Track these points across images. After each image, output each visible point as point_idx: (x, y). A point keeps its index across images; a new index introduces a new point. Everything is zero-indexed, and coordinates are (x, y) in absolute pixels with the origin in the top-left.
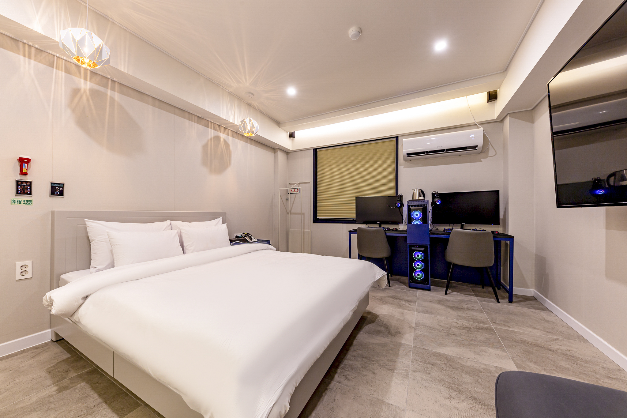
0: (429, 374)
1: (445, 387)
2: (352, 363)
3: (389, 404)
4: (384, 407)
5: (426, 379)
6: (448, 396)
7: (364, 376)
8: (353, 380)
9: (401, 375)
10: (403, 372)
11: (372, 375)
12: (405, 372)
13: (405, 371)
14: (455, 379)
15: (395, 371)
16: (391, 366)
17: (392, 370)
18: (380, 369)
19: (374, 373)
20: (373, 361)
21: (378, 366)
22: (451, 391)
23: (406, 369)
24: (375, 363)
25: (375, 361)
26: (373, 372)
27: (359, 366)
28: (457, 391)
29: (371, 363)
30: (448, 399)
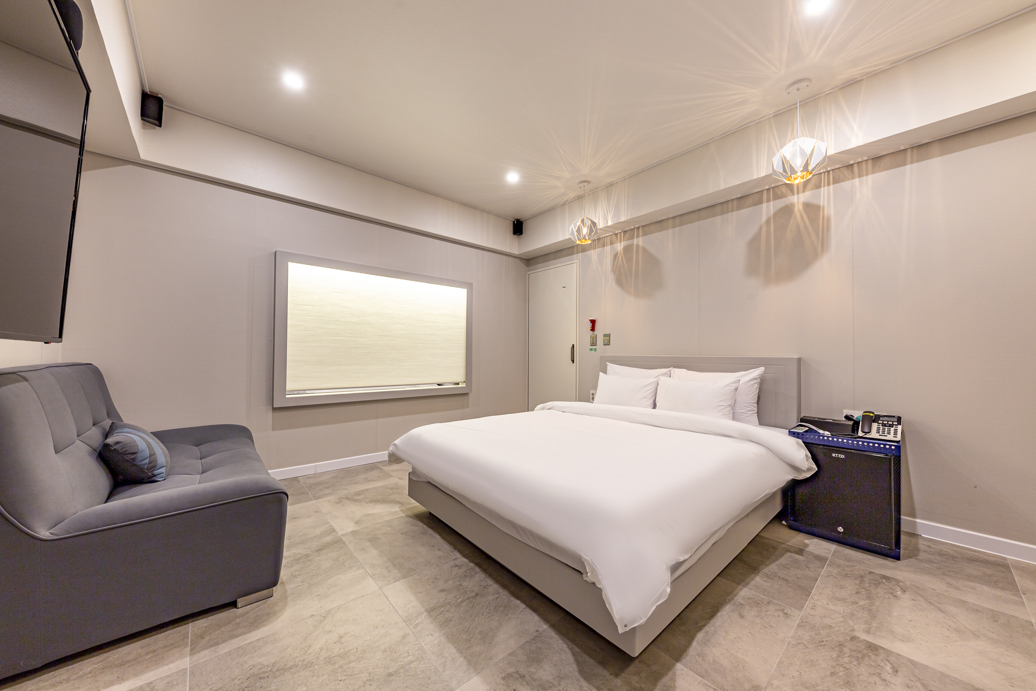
0: (384, 651)
1: (353, 649)
2: (475, 579)
3: (398, 581)
4: (400, 575)
5: (383, 638)
6: (343, 640)
7: (446, 581)
8: (450, 570)
9: (416, 615)
10: (417, 622)
11: (440, 588)
12: (415, 623)
13: (416, 626)
14: (343, 678)
15: (426, 614)
16: (438, 615)
17: (430, 611)
18: (443, 600)
19: (442, 591)
20: (462, 602)
21: (450, 602)
22: (342, 650)
23: (419, 628)
24: (456, 601)
25: (460, 604)
26: (445, 591)
27: (465, 584)
28: (334, 657)
29: (460, 597)
30: (341, 635)
